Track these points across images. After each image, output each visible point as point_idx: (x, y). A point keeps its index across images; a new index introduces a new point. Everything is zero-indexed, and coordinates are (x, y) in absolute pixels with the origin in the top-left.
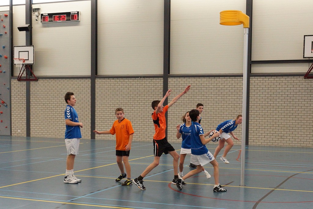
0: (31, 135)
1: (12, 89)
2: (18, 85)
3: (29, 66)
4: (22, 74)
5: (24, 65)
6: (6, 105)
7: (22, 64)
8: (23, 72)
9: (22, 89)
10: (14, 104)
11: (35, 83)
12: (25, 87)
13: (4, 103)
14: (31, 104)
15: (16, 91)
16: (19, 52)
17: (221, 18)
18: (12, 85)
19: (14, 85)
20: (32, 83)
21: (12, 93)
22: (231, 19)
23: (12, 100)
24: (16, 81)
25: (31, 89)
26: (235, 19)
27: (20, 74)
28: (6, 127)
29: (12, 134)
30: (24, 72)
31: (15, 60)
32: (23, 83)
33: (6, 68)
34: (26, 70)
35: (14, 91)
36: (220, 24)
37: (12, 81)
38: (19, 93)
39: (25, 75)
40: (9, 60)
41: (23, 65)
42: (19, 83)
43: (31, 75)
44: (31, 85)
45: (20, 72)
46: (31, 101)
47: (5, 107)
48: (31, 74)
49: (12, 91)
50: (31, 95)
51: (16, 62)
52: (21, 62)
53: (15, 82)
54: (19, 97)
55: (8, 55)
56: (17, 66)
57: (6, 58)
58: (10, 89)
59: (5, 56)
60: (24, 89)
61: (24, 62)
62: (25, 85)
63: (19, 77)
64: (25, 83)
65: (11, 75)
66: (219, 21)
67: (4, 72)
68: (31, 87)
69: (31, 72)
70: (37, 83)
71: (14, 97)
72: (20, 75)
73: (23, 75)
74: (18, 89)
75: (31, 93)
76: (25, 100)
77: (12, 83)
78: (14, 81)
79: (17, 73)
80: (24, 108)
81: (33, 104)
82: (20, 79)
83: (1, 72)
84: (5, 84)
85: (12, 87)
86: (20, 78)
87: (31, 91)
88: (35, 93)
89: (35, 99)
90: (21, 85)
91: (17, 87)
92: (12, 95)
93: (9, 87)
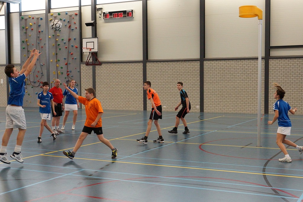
1: (81, 72)
3: (95, 53)
4: (89, 60)
5: (91, 53)
6: (77, 84)
8: (90, 58)
9: (89, 72)
10: (83, 84)
11: (99, 67)
12: (92, 70)
14: (96, 84)
16: (87, 42)
17: (240, 12)
18: (81, 69)
19: (83, 69)
20: (97, 67)
21: (81, 75)
22: (248, 13)
23: (82, 81)
24: (84, 66)
25: (96, 72)
26: (251, 13)
27: (87, 60)
29: (82, 107)
30: (91, 58)
31: (83, 49)
32: (90, 67)
33: (77, 55)
34: (92, 56)
35: (83, 73)
36: (239, 16)
37: (81, 66)
38: (87, 75)
39: (92, 61)
40: (79, 49)
42: (87, 67)
43: (97, 61)
44: (96, 68)
45: (88, 58)
46: (96, 81)
47: (76, 86)
48: (97, 60)
50: (96, 76)
51: (84, 50)
52: (88, 51)
53: (83, 67)
54: (87, 78)
55: (78, 45)
56: (85, 54)
57: (77, 48)
58: (80, 72)
59: (76, 46)
61: (90, 50)
62: (92, 69)
64: (91, 67)
65: (80, 61)
66: (238, 15)
67: (76, 59)
68: (96, 70)
69: (96, 58)
70: (101, 67)
71: (83, 78)
72: (88, 61)
73: (90, 61)
74: (86, 72)
75: (96, 75)
76: (92, 81)
78: (83, 66)
79: (85, 59)
81: (98, 84)
82: (87, 64)
83: (73, 59)
84: (76, 68)
85: (81, 70)
86: (88, 63)
87: (96, 73)
88: (99, 75)
89: (100, 79)
90: (89, 69)
91: (86, 70)
92: (81, 76)
93: (79, 70)
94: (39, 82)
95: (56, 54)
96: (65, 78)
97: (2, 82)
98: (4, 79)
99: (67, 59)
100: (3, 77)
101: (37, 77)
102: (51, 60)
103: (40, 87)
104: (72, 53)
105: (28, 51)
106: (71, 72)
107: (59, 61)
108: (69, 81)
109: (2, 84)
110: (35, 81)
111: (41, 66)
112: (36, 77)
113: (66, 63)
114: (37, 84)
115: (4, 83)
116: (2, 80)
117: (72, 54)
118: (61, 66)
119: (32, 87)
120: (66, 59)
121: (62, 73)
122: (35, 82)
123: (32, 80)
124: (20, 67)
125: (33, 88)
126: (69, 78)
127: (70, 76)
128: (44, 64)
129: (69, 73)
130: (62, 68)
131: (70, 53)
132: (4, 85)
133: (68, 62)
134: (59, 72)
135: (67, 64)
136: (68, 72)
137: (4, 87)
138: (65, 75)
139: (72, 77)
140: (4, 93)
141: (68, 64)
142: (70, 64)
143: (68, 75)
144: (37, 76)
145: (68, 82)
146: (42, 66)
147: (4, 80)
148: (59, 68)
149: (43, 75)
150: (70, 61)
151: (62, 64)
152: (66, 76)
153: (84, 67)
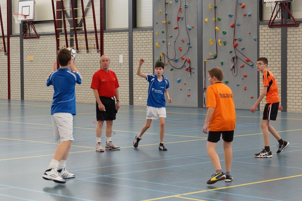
0: (288, 109)
1: (260, 40)
2: (269, 34)
3: (286, 4)
4: (275, 17)
5: (279, 3)
6: (251, 64)
7: (275, 2)
8: (277, 14)
9: (275, 40)
11: (295, 30)
12: (280, 36)
13: (248, 61)
14: (288, 62)
15: (266, 43)
18: (260, 34)
19: (264, 34)
20: (290, 30)
21: (260, 46)
24: (266, 28)
25: (288, 39)
27: (272, 16)
28: (252, 98)
30: (279, 14)
32: (277, 31)
33: (252, 9)
34: (280, 10)
35: (263, 43)
37: (260, 28)
38: (271, 45)
39: (280, 18)
41: (277, 4)
42: (271, 31)
43: (289, 18)
44: (288, 33)
45: (273, 13)
46: (288, 57)
47: (250, 67)
48: (290, 16)
49: (260, 43)
50: (288, 48)
53: (264, 30)
54: (271, 51)
56: (267, 5)
58: (258, 40)
60: (277, 39)
62: (280, 33)
63: (271, 22)
64: (279, 30)
65: (259, 19)
67: (250, 15)
68: (288, 36)
69: (289, 13)
70: (298, 30)
71: (263, 51)
72: (273, 19)
73: (276, 19)
74: (269, 40)
75: (288, 45)
76: (280, 57)
77: (260, 31)
78: (263, 28)
79: (267, 16)
80: (277, 68)
81: (291, 63)
82: (272, 25)
83: (245, 15)
84: (250, 33)
85: (260, 37)
86: (273, 22)
87: (288, 42)
88: (294, 45)
89: (295, 54)
90: (274, 34)
91: (268, 37)
92: (260, 48)
93: (256, 37)
94: (183, 59)
95: (215, 7)
96: (231, 52)
97: (121, 61)
98: (125, 54)
99: (234, 17)
100: (123, 52)
101: (181, 50)
102: (206, 20)
103: (184, 69)
104: (244, 4)
105: (166, 4)
106: (241, 41)
107: (219, 20)
108: (237, 57)
109: (120, 64)
110: (177, 58)
111: (188, 31)
112: (178, 51)
113: (232, 24)
114: (180, 64)
115: (124, 61)
116: (121, 56)
117: (243, 7)
118: (224, 30)
119: (172, 70)
120: (232, 16)
121: (225, 43)
122: (176, 61)
123: (171, 56)
124: (152, 34)
125: (172, 72)
126: (237, 52)
127: (239, 48)
128: (193, 28)
129: (237, 42)
130: (224, 33)
131: (241, 4)
132: (125, 66)
133: (235, 22)
134: (219, 40)
135: (233, 26)
136: (235, 40)
137: (125, 69)
138: (230, 47)
139: (242, 49)
140: (125, 81)
141: (236, 26)
142: (239, 25)
143: (235, 46)
144: (180, 48)
145: (235, 60)
146: (190, 29)
147: (125, 57)
148: (220, 34)
149: (191, 47)
150: (240, 19)
151: (225, 25)
152: (232, 49)
153: (266, 31)
